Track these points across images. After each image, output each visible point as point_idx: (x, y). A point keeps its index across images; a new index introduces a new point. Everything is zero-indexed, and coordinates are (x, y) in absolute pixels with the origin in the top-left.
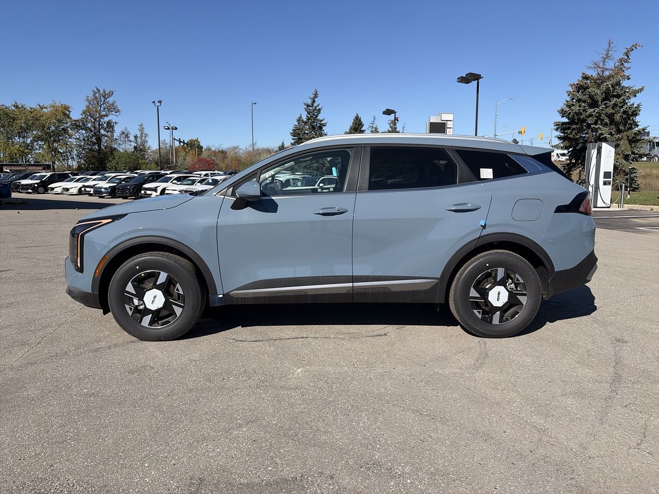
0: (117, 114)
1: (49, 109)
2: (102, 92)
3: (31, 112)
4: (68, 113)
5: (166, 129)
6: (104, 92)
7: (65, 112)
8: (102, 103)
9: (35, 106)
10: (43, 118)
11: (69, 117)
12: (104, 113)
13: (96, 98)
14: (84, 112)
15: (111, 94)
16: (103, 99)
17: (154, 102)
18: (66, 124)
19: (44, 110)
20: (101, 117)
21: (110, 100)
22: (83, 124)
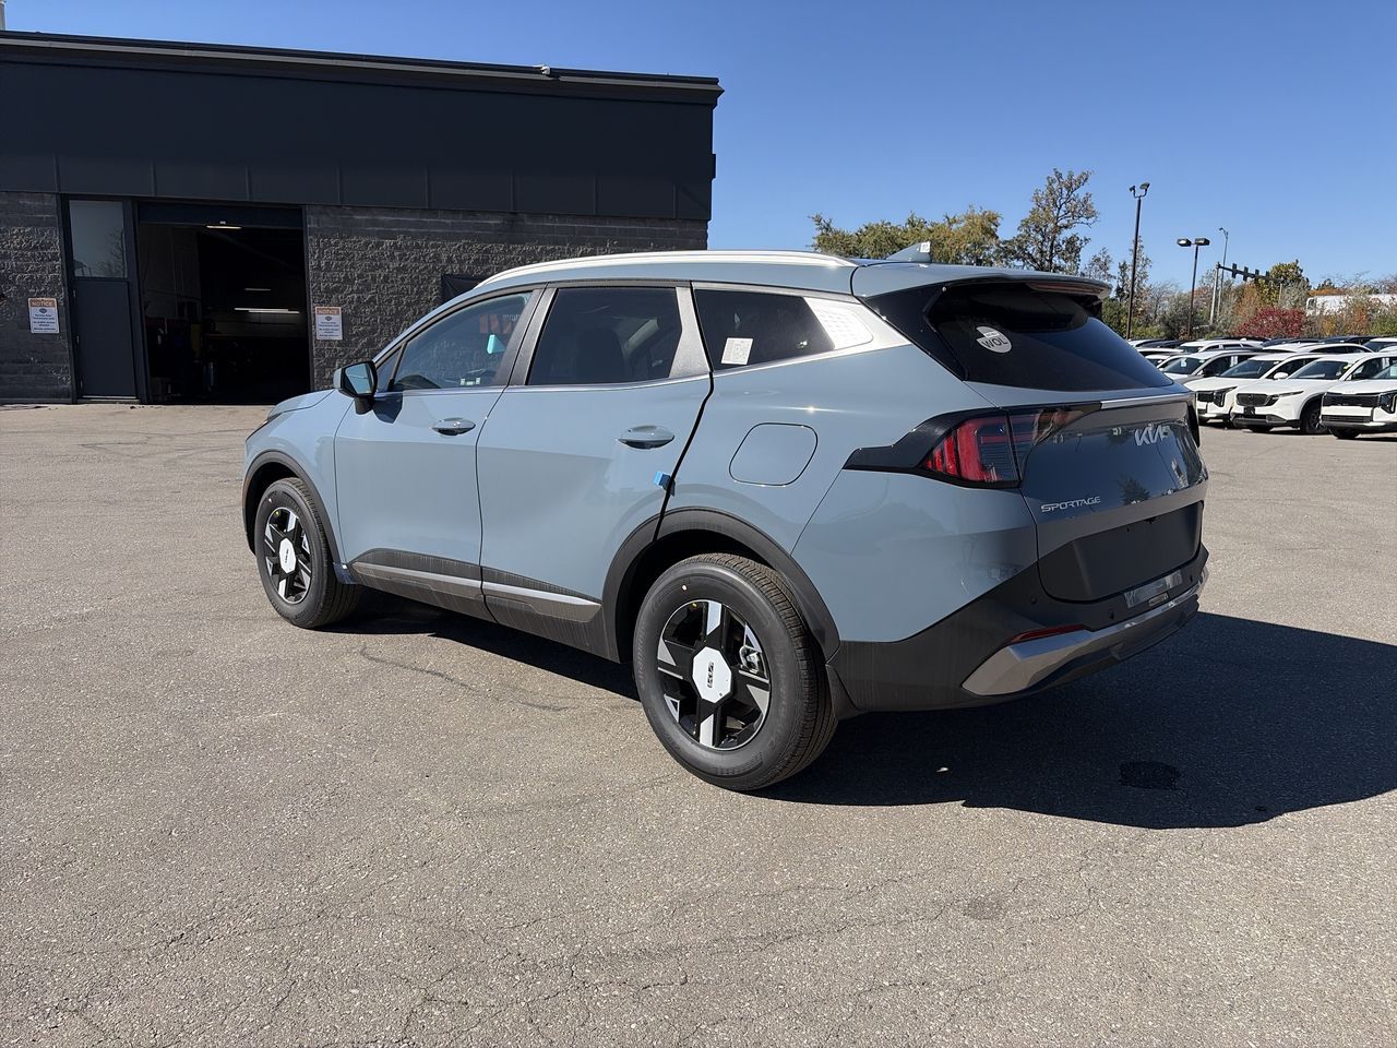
0: (1091, 220)
1: (962, 225)
2: (1065, 177)
3: (931, 232)
4: (993, 227)
5: (1182, 245)
6: (1070, 177)
7: (988, 227)
8: (1062, 201)
9: (941, 220)
10: (948, 241)
11: (994, 235)
12: (1064, 222)
13: (1052, 192)
14: (1025, 224)
15: (1084, 179)
16: (1065, 192)
17: (1133, 188)
18: (988, 249)
19: (954, 226)
20: (1058, 229)
21: (1080, 193)
22: (1019, 247)
